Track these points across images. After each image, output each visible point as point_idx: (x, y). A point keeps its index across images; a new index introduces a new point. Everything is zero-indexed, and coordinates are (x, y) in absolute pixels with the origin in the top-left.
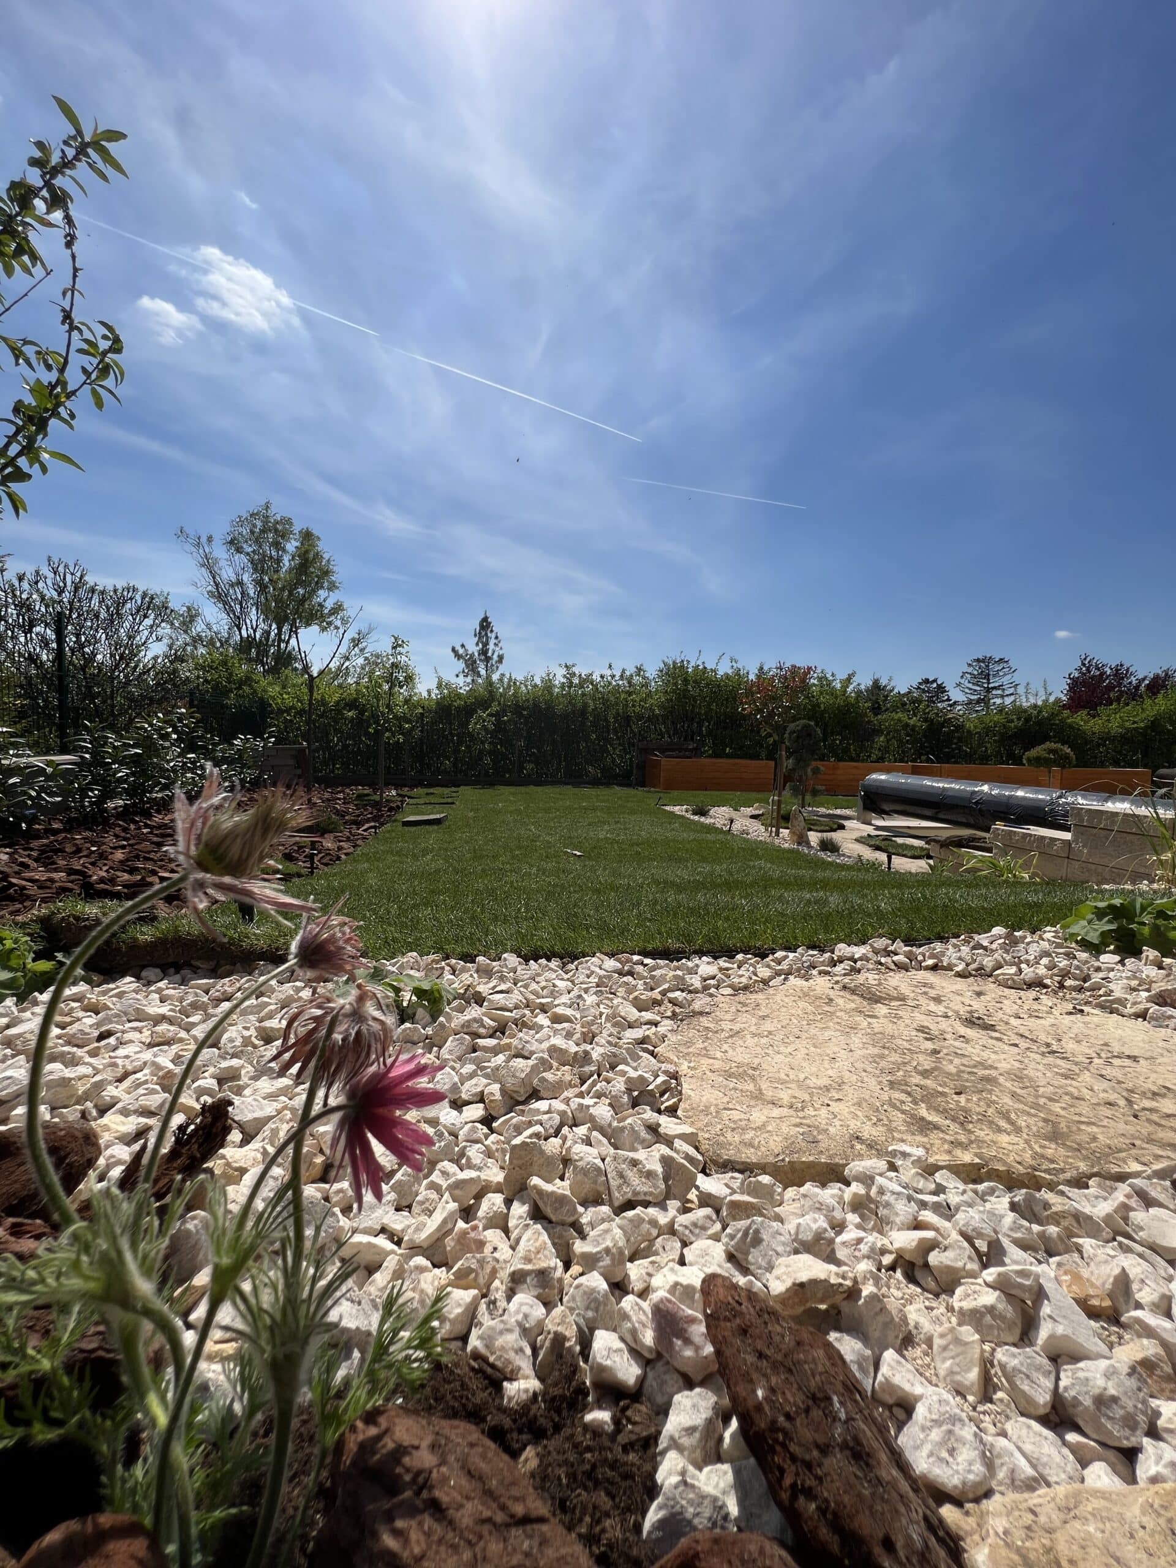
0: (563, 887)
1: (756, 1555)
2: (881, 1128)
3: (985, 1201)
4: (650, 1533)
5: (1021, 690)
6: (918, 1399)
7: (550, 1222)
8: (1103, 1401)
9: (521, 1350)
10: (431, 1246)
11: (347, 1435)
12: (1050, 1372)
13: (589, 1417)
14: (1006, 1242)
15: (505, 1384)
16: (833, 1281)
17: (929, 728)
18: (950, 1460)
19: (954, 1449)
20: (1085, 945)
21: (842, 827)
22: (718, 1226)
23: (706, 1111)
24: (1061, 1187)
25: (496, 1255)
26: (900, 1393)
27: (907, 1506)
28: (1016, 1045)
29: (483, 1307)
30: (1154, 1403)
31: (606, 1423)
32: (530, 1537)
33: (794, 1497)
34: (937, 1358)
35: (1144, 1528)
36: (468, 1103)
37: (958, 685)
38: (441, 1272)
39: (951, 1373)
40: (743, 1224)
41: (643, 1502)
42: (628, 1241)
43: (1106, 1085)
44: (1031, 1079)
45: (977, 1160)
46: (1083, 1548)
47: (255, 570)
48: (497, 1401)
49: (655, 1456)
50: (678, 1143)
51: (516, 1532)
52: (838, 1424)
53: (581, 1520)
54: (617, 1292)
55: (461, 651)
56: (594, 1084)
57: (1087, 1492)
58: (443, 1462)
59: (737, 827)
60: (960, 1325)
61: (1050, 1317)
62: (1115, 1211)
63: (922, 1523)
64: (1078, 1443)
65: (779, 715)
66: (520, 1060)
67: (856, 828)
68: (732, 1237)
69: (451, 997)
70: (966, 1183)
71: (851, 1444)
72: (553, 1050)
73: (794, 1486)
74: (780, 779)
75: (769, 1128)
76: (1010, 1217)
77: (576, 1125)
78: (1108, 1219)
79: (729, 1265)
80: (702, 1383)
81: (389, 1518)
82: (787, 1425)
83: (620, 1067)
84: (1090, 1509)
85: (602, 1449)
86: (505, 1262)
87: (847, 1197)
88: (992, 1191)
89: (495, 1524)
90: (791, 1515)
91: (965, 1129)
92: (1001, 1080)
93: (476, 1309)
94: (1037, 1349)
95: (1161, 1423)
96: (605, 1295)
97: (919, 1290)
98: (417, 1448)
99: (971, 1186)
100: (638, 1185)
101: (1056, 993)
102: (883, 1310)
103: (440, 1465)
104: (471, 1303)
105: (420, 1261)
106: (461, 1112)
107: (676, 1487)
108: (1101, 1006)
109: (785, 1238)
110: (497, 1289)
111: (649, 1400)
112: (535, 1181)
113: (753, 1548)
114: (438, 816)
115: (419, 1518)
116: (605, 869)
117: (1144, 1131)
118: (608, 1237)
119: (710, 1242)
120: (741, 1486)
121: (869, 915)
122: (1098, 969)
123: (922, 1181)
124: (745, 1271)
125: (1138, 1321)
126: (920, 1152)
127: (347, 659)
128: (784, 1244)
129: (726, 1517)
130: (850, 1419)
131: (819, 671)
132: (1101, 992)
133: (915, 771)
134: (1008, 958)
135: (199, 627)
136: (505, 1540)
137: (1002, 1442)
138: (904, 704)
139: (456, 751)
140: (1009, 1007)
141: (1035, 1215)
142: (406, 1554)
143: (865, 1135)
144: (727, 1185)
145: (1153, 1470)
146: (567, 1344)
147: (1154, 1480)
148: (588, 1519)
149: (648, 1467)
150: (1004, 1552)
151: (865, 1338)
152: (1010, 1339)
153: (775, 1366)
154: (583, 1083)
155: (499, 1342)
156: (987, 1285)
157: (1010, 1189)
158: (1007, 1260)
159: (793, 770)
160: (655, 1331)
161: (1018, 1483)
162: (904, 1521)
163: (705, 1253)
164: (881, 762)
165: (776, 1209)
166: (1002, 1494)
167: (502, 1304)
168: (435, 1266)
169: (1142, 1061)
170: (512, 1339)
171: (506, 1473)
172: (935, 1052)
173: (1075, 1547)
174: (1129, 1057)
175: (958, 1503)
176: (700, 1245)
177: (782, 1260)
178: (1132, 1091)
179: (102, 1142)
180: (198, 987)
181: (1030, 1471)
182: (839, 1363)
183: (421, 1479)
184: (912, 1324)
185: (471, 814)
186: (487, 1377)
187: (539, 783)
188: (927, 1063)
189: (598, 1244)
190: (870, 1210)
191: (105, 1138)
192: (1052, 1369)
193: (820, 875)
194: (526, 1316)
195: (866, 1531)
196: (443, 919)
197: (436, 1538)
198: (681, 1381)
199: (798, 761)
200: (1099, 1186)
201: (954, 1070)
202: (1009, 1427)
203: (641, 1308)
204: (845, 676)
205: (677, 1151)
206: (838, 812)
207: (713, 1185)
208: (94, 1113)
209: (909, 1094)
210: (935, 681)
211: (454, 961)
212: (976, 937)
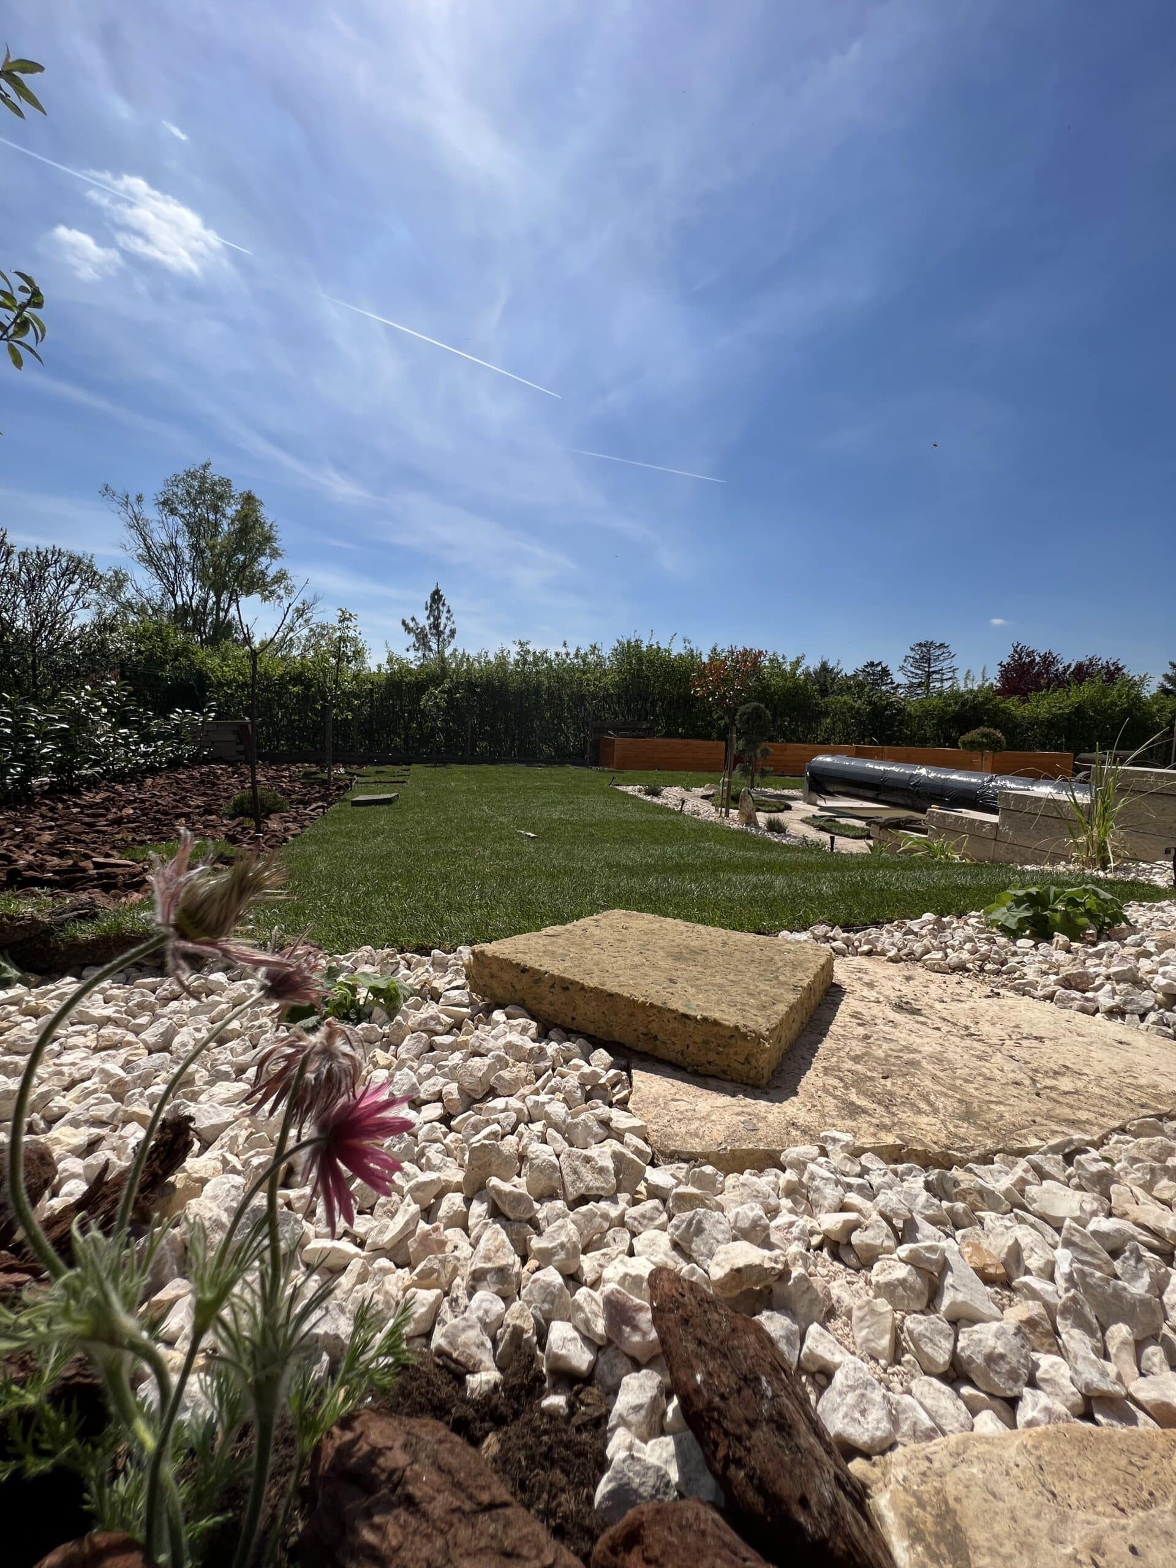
0: (516, 871)
1: (692, 1520)
2: (814, 1114)
3: (902, 1181)
4: (600, 1503)
5: (960, 675)
6: (837, 1366)
7: (508, 1219)
8: (992, 1359)
9: (483, 1344)
10: (394, 1248)
11: (325, 1441)
12: (950, 1335)
13: (546, 1403)
14: (918, 1219)
15: (468, 1377)
16: (766, 1266)
17: (873, 712)
18: (862, 1419)
19: (865, 1410)
20: (1005, 930)
21: (789, 808)
22: (664, 1217)
23: (655, 1103)
24: (970, 1165)
25: (456, 1253)
26: (822, 1363)
27: (820, 1468)
28: (938, 1029)
29: (445, 1305)
30: (1035, 1356)
31: (561, 1407)
32: (495, 1521)
33: (726, 1467)
34: (854, 1328)
35: (1017, 1466)
36: (427, 1102)
37: (902, 668)
38: (403, 1272)
39: (867, 1340)
40: (688, 1215)
41: (594, 1476)
42: (581, 1234)
43: (1014, 1065)
44: (950, 1062)
45: (899, 1142)
46: (967, 1487)
47: (191, 533)
48: (461, 1394)
49: (605, 1432)
50: (629, 1138)
51: (482, 1518)
52: (765, 1401)
53: (539, 1498)
54: (571, 1283)
55: (412, 625)
56: (549, 1080)
57: (974, 1439)
58: (415, 1460)
59: (688, 807)
60: (875, 1297)
61: (952, 1286)
62: (1014, 1185)
63: (833, 1482)
64: (971, 1395)
65: (731, 698)
66: (477, 1059)
67: (802, 809)
68: (677, 1227)
69: (407, 994)
70: (887, 1163)
71: (776, 1418)
72: (509, 1047)
73: (726, 1457)
74: (731, 760)
75: (713, 1118)
76: (924, 1195)
77: (532, 1122)
78: (1008, 1193)
79: (674, 1253)
80: (649, 1365)
81: (368, 1515)
82: (722, 1405)
83: (574, 1061)
84: (975, 1453)
85: (558, 1430)
86: (465, 1259)
87: (782, 1183)
88: (909, 1172)
89: (463, 1513)
90: (723, 1482)
91: (889, 1112)
92: (924, 1063)
93: (439, 1307)
94: (940, 1315)
95: (1039, 1374)
96: (561, 1289)
97: (842, 1267)
98: (390, 1449)
99: (892, 1166)
100: (591, 1181)
101: (977, 976)
102: (810, 1288)
103: (412, 1464)
104: (435, 1302)
105: (384, 1262)
106: (419, 1112)
107: (624, 1461)
108: (1016, 989)
109: (725, 1226)
110: (458, 1286)
111: (600, 1382)
112: (494, 1181)
113: (689, 1514)
114: (388, 796)
115: (395, 1512)
116: (558, 851)
117: (1044, 1108)
118: (563, 1232)
119: (657, 1232)
120: (682, 1456)
121: (811, 900)
122: (1015, 954)
123: (849, 1164)
124: (688, 1258)
125: (1026, 1285)
126: (847, 1137)
127: (291, 630)
128: (723, 1232)
129: (668, 1484)
130: (776, 1396)
131: (770, 653)
132: (1016, 975)
133: (860, 754)
134: (936, 943)
135: (128, 593)
136: (473, 1527)
137: (907, 1399)
138: (849, 688)
139: (407, 728)
140: (934, 991)
141: (945, 1192)
142: (384, 1546)
143: (800, 1121)
144: (673, 1176)
145: (1029, 1417)
146: (525, 1336)
147: (1030, 1424)
148: (545, 1496)
149: (599, 1444)
150: (902, 1496)
151: (792, 1313)
152: (918, 1308)
153: (713, 1352)
154: (538, 1078)
155: (462, 1338)
156: (901, 1260)
157: (925, 1167)
158: (919, 1236)
159: (743, 751)
160: (606, 1320)
161: (919, 1434)
162: (818, 1482)
163: (652, 1243)
164: (826, 744)
165: (718, 1198)
166: (905, 1445)
167: (464, 1301)
168: (398, 1266)
169: (1047, 1042)
170: (474, 1335)
171: (473, 1466)
172: (867, 1037)
173: (960, 1487)
174: (1036, 1038)
175: (867, 1456)
176: (648, 1234)
177: (722, 1247)
178: (1036, 1071)
179: (55, 1156)
180: (144, 986)
181: (929, 1423)
182: (768, 1345)
183: (395, 1477)
184: (835, 1298)
185: (423, 793)
186: (451, 1371)
187: (492, 762)
188: (858, 1048)
189: (554, 1239)
190: (802, 1195)
191: (57, 1151)
192: (951, 1332)
193: (767, 856)
194: (486, 1312)
195: (785, 1493)
196: (397, 907)
197: (411, 1529)
198: (629, 1363)
199: (748, 742)
200: (1003, 1161)
201: (882, 1055)
202: (913, 1385)
203: (593, 1299)
204: (794, 659)
205: (627, 1145)
206: (786, 792)
207: (659, 1176)
208: (42, 1125)
209: (841, 1079)
210: (880, 664)
211: (409, 955)
212: (908, 923)
